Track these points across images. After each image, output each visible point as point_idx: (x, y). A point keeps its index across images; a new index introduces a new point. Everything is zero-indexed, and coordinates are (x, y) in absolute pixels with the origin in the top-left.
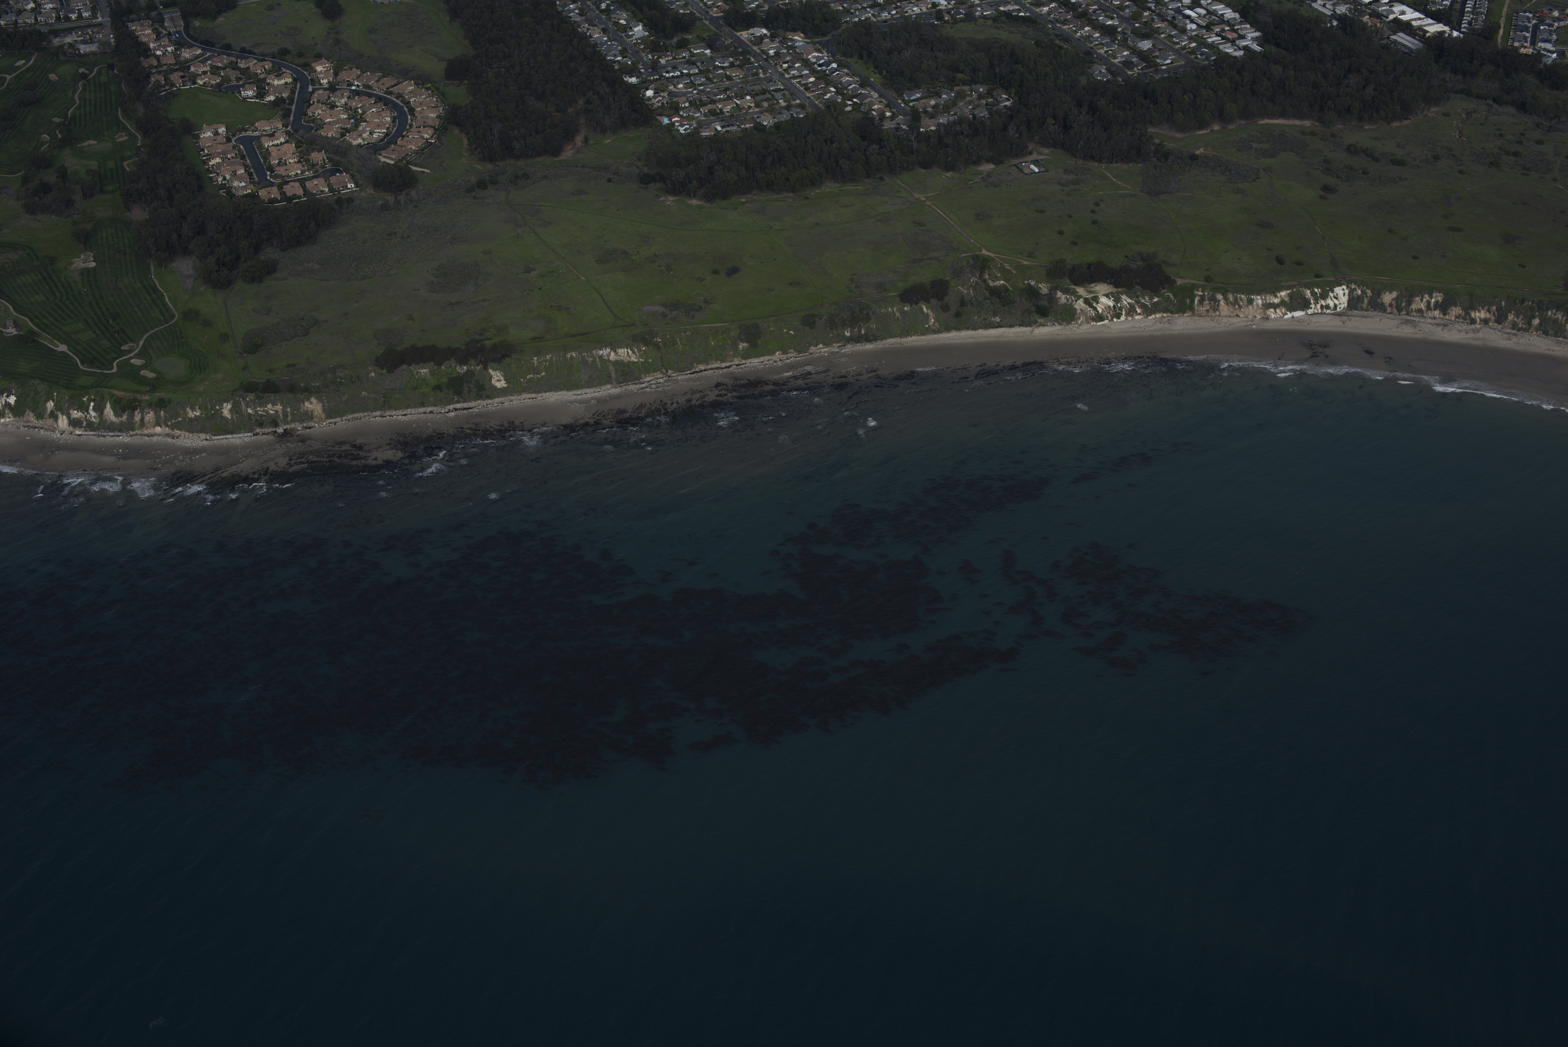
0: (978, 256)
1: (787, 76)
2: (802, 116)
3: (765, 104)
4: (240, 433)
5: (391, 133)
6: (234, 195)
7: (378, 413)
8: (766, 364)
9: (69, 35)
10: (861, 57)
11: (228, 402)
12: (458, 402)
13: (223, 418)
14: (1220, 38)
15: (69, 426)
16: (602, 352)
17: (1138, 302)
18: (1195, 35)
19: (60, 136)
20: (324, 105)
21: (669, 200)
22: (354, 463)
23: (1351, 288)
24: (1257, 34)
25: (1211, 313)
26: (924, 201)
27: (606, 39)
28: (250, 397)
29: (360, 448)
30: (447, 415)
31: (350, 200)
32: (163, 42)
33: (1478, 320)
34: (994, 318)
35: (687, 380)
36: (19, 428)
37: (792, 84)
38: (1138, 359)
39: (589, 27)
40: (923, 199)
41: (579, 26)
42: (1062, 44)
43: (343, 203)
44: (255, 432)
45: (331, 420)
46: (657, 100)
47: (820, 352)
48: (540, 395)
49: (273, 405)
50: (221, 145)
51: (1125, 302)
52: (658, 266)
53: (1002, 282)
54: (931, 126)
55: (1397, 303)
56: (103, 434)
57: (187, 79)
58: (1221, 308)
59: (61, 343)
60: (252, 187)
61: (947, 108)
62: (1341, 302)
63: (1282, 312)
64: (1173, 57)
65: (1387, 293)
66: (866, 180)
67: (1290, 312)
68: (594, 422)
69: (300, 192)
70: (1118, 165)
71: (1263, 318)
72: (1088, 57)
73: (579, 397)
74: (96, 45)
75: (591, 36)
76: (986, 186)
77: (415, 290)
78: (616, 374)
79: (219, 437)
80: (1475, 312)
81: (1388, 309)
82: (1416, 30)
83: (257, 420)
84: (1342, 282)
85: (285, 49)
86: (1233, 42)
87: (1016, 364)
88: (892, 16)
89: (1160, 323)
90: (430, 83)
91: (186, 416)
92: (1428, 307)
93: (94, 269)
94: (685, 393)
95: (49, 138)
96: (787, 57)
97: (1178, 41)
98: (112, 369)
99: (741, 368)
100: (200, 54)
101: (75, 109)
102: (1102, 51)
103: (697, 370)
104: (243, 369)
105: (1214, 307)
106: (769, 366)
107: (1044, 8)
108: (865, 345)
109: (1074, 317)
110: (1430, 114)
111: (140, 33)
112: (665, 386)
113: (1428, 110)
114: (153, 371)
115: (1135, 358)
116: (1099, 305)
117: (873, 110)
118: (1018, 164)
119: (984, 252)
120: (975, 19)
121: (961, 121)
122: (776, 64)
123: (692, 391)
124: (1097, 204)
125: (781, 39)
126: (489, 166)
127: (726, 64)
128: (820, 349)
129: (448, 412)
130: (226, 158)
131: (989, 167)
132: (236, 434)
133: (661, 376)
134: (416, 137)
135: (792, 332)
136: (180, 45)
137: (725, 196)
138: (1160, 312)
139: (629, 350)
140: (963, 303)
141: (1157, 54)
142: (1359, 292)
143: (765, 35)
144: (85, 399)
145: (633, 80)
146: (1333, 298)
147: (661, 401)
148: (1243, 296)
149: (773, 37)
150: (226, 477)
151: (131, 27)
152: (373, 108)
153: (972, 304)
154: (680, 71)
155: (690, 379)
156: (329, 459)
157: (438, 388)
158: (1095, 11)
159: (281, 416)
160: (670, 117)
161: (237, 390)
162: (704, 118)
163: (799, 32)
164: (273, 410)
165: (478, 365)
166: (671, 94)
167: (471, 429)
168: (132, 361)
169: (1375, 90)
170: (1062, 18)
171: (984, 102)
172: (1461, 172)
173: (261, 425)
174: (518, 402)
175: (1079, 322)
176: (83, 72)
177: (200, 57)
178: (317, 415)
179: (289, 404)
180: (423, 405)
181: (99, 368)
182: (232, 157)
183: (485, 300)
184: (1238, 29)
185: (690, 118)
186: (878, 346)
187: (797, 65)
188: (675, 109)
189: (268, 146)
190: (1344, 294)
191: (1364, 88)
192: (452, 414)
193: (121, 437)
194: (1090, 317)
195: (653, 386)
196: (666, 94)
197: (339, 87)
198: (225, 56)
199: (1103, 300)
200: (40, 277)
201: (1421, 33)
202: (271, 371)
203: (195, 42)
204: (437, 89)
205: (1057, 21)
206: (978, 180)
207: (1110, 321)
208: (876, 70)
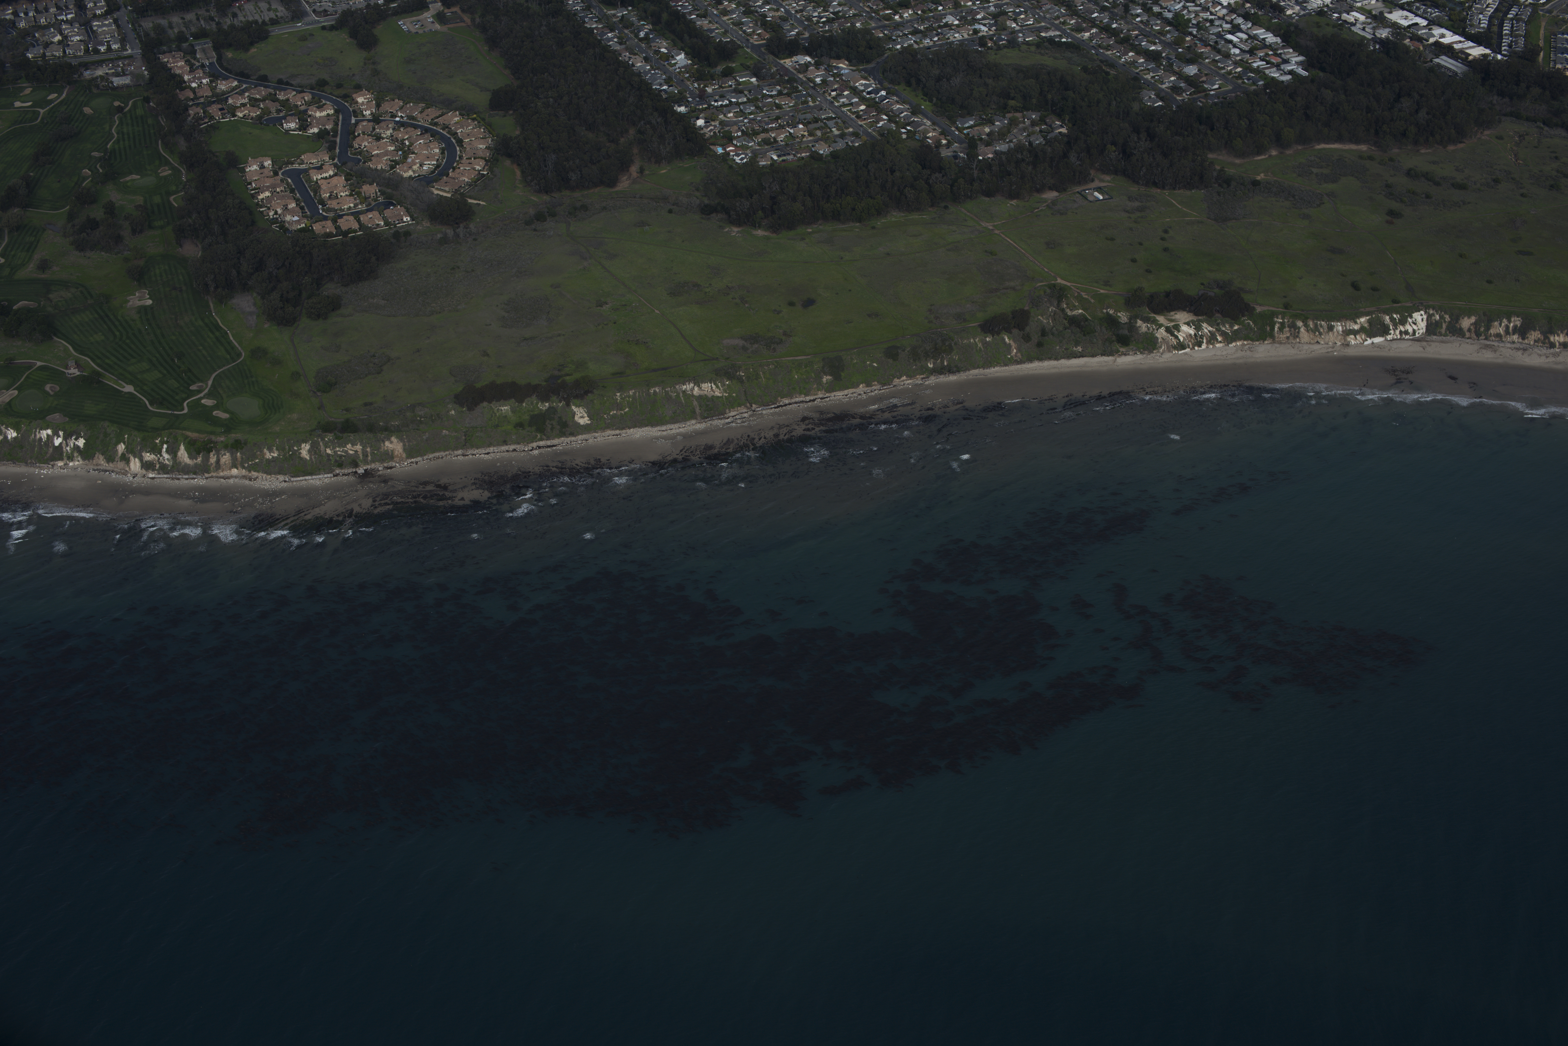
0: (1054, 286)
1: (836, 104)
2: (857, 144)
3: (819, 133)
4: (320, 474)
5: (441, 164)
6: (287, 229)
7: (460, 452)
8: (850, 397)
9: (100, 68)
10: (909, 84)
11: (306, 443)
12: (541, 440)
13: (301, 459)
14: (1264, 63)
15: (141, 469)
16: (685, 386)
17: (1218, 330)
18: (1240, 60)
19: (101, 171)
20: (370, 137)
21: (734, 231)
22: (441, 503)
23: (1429, 313)
24: (1301, 58)
25: (1291, 340)
26: (992, 230)
27: (648, 67)
28: (329, 437)
29: (445, 488)
30: (531, 453)
31: (407, 234)
32: (197, 74)
33: (1557, 344)
34: (1076, 348)
35: (773, 414)
36: (89, 472)
37: (843, 112)
38: (1223, 387)
39: (631, 56)
40: (991, 228)
41: (620, 55)
42: (1108, 70)
43: (401, 236)
44: (334, 473)
45: (413, 460)
46: (709, 129)
47: (904, 385)
48: (624, 431)
49: (353, 445)
50: (268, 179)
51: (1206, 330)
52: (732, 299)
53: (1080, 311)
54: (988, 154)
55: (1476, 328)
56: (177, 477)
57: (226, 111)
58: (1301, 335)
59: (127, 384)
60: (306, 221)
61: (1002, 135)
62: (1420, 327)
63: (1362, 338)
64: (1220, 82)
65: (1466, 318)
66: (930, 209)
67: (1370, 339)
68: (683, 458)
69: (356, 226)
70: (1181, 191)
71: (1343, 344)
72: (1136, 83)
73: (665, 433)
74: (129, 77)
75: (633, 65)
76: (1052, 214)
77: (487, 325)
78: (700, 409)
79: (299, 479)
80: (1554, 336)
81: (1467, 334)
82: (1457, 53)
83: (336, 461)
84: (1420, 307)
85: (324, 80)
86: (1278, 66)
87: (1103, 394)
88: (934, 43)
89: (1242, 350)
90: (475, 114)
91: (263, 457)
92: (1507, 332)
93: (151, 307)
94: (772, 428)
95: (90, 172)
96: (835, 84)
97: (1223, 66)
98: (183, 409)
99: (825, 402)
100: (236, 86)
101: (114, 143)
102: (1148, 77)
103: (781, 404)
104: (319, 409)
105: (1294, 334)
106: (854, 399)
107: (1086, 34)
108: (949, 376)
109: (1156, 346)
110: (1483, 138)
111: (172, 65)
112: (750, 421)
113: (1482, 133)
114: (226, 411)
115: (1220, 387)
116: (1180, 333)
117: (928, 138)
118: (1081, 191)
119: (1059, 281)
120: (1018, 45)
121: (1019, 148)
122: (824, 92)
123: (778, 426)
124: (1166, 232)
125: (826, 66)
126: (545, 197)
127: (774, 93)
128: (903, 381)
129: (531, 450)
130: (275, 191)
131: (1052, 195)
132: (316, 475)
133: (745, 410)
134: (467, 168)
135: (875, 364)
136: (215, 77)
137: (791, 227)
138: (1241, 340)
139: (713, 384)
140: (1044, 333)
141: (1204, 79)
142: (1438, 317)
143: (809, 62)
144: (157, 441)
145: (682, 109)
146: (1411, 324)
147: (749, 436)
148: (1323, 323)
149: (817, 65)
150: (310, 520)
151: (163, 59)
152: (421, 140)
153: (1053, 334)
154: (728, 100)
155: (775, 413)
156: (414, 500)
157: (520, 425)
158: (1137, 36)
159: (361, 456)
160: (724, 147)
161: (315, 430)
162: (758, 148)
163: (843, 60)
164: (353, 450)
165: (560, 402)
166: (722, 123)
167: (557, 467)
168: (203, 401)
169: (1428, 113)
170: (1104, 43)
171: (1038, 129)
172: (1522, 195)
173: (341, 465)
174: (603, 439)
175: (1161, 350)
176: (119, 105)
177: (236, 89)
178: (398, 455)
179: (369, 444)
180: (505, 443)
181: (169, 409)
182: (281, 191)
183: (559, 335)
184: (1281, 54)
185: (744, 148)
186: (962, 377)
187: (846, 93)
188: (728, 139)
189: (317, 178)
190: (1422, 320)
191: (1417, 112)
192: (536, 452)
193: (196, 480)
194: (1172, 345)
195: (739, 421)
196: (717, 123)
197: (382, 118)
198: (262, 88)
199: (1184, 328)
200: (96, 316)
201: (1463, 56)
202: (347, 410)
203: (230, 74)
204: (483, 119)
205: (1099, 46)
206: (1044, 208)
207: (1191, 349)
208: (925, 98)
